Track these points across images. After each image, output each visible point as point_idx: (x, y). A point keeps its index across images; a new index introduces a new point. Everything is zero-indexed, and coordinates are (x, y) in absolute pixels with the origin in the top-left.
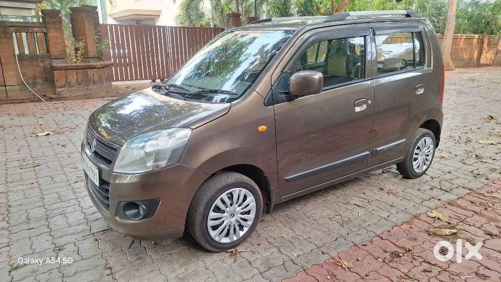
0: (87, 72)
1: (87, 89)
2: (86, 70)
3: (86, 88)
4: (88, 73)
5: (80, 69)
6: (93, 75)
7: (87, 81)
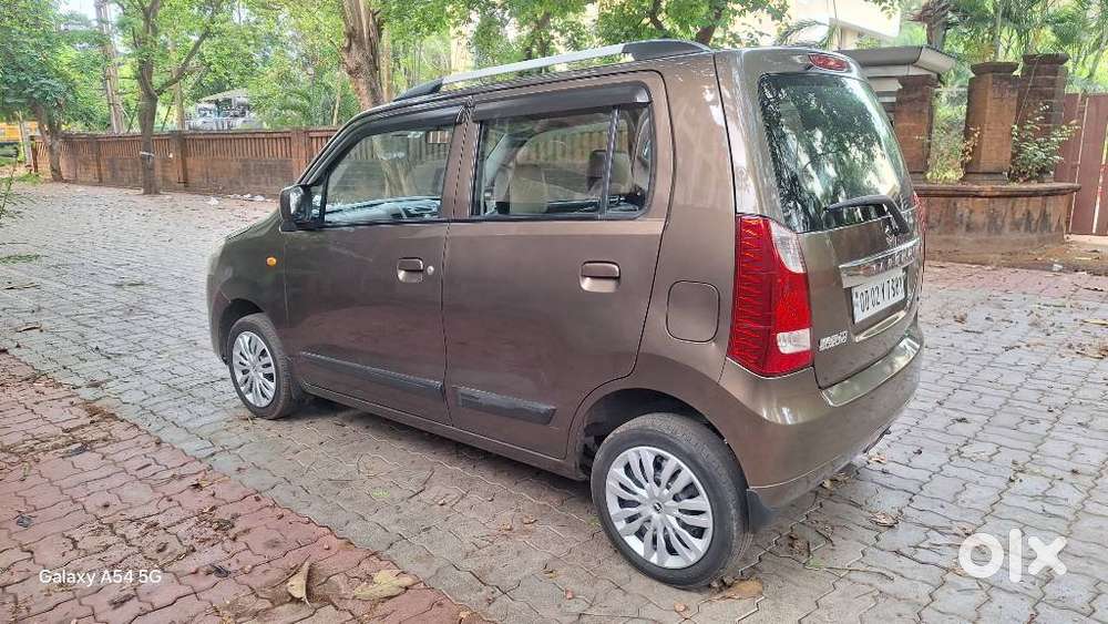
0: (955, 204)
1: (947, 241)
2: (953, 199)
3: (944, 237)
4: (958, 205)
5: (937, 196)
6: (971, 212)
7: (951, 223)
